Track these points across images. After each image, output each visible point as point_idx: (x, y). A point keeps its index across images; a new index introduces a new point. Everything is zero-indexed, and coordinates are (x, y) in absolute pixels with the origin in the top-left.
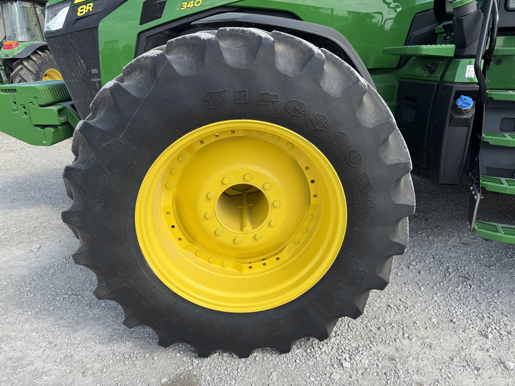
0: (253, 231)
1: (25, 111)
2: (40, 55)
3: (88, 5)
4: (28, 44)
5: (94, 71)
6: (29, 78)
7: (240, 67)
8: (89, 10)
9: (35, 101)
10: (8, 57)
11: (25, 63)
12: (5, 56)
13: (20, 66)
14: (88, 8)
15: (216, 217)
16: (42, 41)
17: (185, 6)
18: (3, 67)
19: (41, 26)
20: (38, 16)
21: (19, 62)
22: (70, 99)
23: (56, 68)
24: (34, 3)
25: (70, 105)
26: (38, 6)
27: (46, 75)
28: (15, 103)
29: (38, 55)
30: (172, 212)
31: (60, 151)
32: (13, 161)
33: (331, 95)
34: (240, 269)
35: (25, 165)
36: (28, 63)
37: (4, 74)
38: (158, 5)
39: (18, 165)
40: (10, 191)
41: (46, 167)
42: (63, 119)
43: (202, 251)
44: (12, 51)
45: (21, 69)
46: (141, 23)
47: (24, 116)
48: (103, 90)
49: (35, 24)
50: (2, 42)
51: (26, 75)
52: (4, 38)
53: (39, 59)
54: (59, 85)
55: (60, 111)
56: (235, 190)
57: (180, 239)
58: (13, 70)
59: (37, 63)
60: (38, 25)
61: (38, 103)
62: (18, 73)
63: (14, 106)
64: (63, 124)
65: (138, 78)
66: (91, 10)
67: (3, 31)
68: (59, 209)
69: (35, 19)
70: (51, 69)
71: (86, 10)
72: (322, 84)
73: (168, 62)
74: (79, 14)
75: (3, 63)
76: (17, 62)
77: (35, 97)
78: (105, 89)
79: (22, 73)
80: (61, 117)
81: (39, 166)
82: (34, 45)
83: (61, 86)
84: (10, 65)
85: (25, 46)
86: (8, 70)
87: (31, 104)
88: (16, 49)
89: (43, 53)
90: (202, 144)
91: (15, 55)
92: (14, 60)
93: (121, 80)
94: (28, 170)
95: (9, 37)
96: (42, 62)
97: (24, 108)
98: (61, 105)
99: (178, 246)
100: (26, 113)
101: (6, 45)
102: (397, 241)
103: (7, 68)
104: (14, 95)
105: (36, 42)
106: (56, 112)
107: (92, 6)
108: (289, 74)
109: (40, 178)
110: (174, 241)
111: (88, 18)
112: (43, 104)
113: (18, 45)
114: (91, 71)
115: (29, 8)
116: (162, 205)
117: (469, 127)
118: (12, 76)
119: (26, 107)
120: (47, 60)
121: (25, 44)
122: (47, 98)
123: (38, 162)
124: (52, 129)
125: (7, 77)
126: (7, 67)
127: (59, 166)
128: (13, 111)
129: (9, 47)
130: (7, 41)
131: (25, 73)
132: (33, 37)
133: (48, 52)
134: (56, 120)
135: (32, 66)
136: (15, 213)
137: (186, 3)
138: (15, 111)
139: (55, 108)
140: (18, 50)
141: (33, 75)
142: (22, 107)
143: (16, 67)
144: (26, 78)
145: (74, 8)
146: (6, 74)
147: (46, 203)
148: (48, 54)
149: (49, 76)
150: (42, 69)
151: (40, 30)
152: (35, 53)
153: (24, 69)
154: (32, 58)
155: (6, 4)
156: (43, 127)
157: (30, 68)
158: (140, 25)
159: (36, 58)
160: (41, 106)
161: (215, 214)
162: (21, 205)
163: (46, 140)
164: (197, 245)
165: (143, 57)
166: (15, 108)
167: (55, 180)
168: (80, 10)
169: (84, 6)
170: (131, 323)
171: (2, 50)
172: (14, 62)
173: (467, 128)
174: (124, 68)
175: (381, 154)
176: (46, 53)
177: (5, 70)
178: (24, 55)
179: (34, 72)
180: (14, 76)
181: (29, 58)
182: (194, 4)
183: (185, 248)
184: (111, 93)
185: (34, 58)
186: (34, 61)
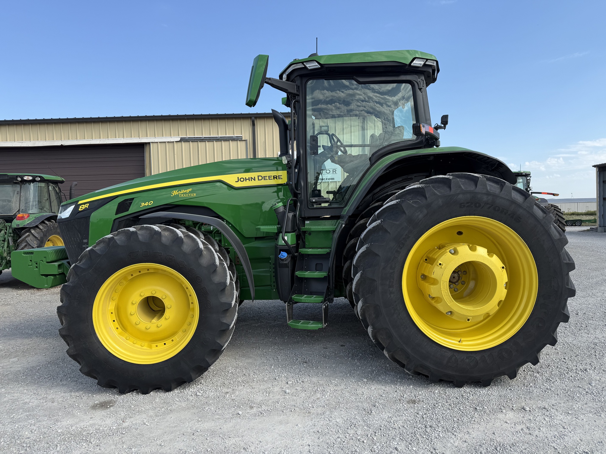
0: (157, 322)
1: (36, 265)
2: (47, 224)
3: (86, 205)
4: (37, 215)
5: (85, 241)
6: (34, 243)
7: (146, 242)
8: (86, 207)
9: (44, 260)
10: (19, 226)
11: (33, 231)
12: (16, 225)
13: (28, 234)
14: (86, 206)
15: (136, 314)
16: (50, 213)
17: (143, 205)
18: (12, 235)
19: (51, 201)
20: (50, 192)
21: (27, 230)
22: (67, 258)
23: (58, 234)
24: (48, 183)
25: (67, 262)
26: (51, 184)
27: (49, 240)
28: (31, 261)
29: (45, 224)
30: (114, 313)
31: (52, 304)
32: (10, 311)
33: (187, 253)
34: (151, 347)
35: (20, 314)
36: (35, 231)
37: (12, 240)
38: (128, 203)
39: (14, 314)
40: (8, 330)
41: (38, 315)
42: (60, 271)
43: (130, 337)
44: (24, 221)
45: (29, 236)
46: (116, 214)
47: (36, 269)
48: (86, 251)
49: (46, 199)
50: (16, 214)
51: (32, 241)
52: (18, 211)
53: (45, 227)
54: (61, 249)
55: (59, 266)
56: (159, 307)
57: (117, 328)
58: (20, 237)
59: (43, 230)
60: (49, 199)
61: (46, 260)
62: (25, 239)
63: (30, 263)
64: (60, 274)
65: (102, 246)
66: (87, 207)
67: (18, 205)
68: (46, 339)
69: (46, 196)
70: (54, 235)
71: (84, 207)
72: (182, 248)
73: (115, 240)
74: (80, 210)
75: (13, 231)
76: (25, 230)
77: (44, 257)
78: (87, 251)
79: (28, 239)
80: (59, 270)
81: (32, 314)
82: (43, 216)
83: (62, 250)
84: (18, 233)
85: (35, 217)
86: (16, 236)
87: (41, 261)
88: (27, 220)
89: (49, 222)
90: (132, 276)
91: (25, 225)
92: (23, 228)
93: (95, 247)
94: (23, 317)
95: (23, 210)
96: (47, 230)
97: (37, 264)
98: (61, 262)
99: (116, 333)
100: (37, 267)
101: (18, 217)
102: (225, 322)
103: (15, 235)
104: (32, 256)
105: (45, 214)
106: (57, 266)
107: (88, 205)
108: (167, 244)
109: (33, 322)
110: (114, 329)
111: (85, 211)
112: (49, 261)
113: (29, 217)
114: (83, 241)
115: (44, 187)
116: (109, 309)
117: (289, 268)
118: (19, 242)
119: (38, 264)
120: (52, 228)
121: (35, 215)
122: (52, 257)
123: (32, 312)
124: (52, 277)
125: (14, 242)
126: (15, 233)
127: (49, 314)
128: (29, 266)
129: (22, 218)
130: (20, 214)
131: (31, 239)
132: (41, 209)
133: (54, 221)
134: (56, 271)
135: (38, 233)
136: (12, 342)
137: (144, 203)
138: (30, 266)
139: (56, 264)
140: (28, 221)
141: (38, 241)
142: (35, 263)
143: (24, 234)
144: (31, 243)
145: (77, 206)
146: (13, 240)
147: (37, 336)
148: (54, 223)
149: (51, 241)
150: (46, 236)
151: (49, 204)
152: (43, 222)
153: (31, 235)
154: (39, 226)
155: (25, 185)
156: (47, 276)
157: (36, 235)
158: (116, 215)
159: (43, 226)
160: (48, 262)
161: (136, 312)
162: (17, 338)
163: (47, 285)
164: (127, 333)
165: (105, 238)
166: (31, 264)
167: (45, 323)
168: (80, 207)
169: (84, 205)
170: (84, 370)
171: (15, 221)
172: (23, 230)
173: (288, 268)
174: (97, 241)
175: (212, 278)
176: (52, 223)
177: (13, 237)
178: (33, 224)
179: (39, 238)
180: (20, 241)
181: (37, 227)
182: (148, 203)
183: (120, 334)
184: (89, 252)
185: (41, 227)
186: (40, 229)
